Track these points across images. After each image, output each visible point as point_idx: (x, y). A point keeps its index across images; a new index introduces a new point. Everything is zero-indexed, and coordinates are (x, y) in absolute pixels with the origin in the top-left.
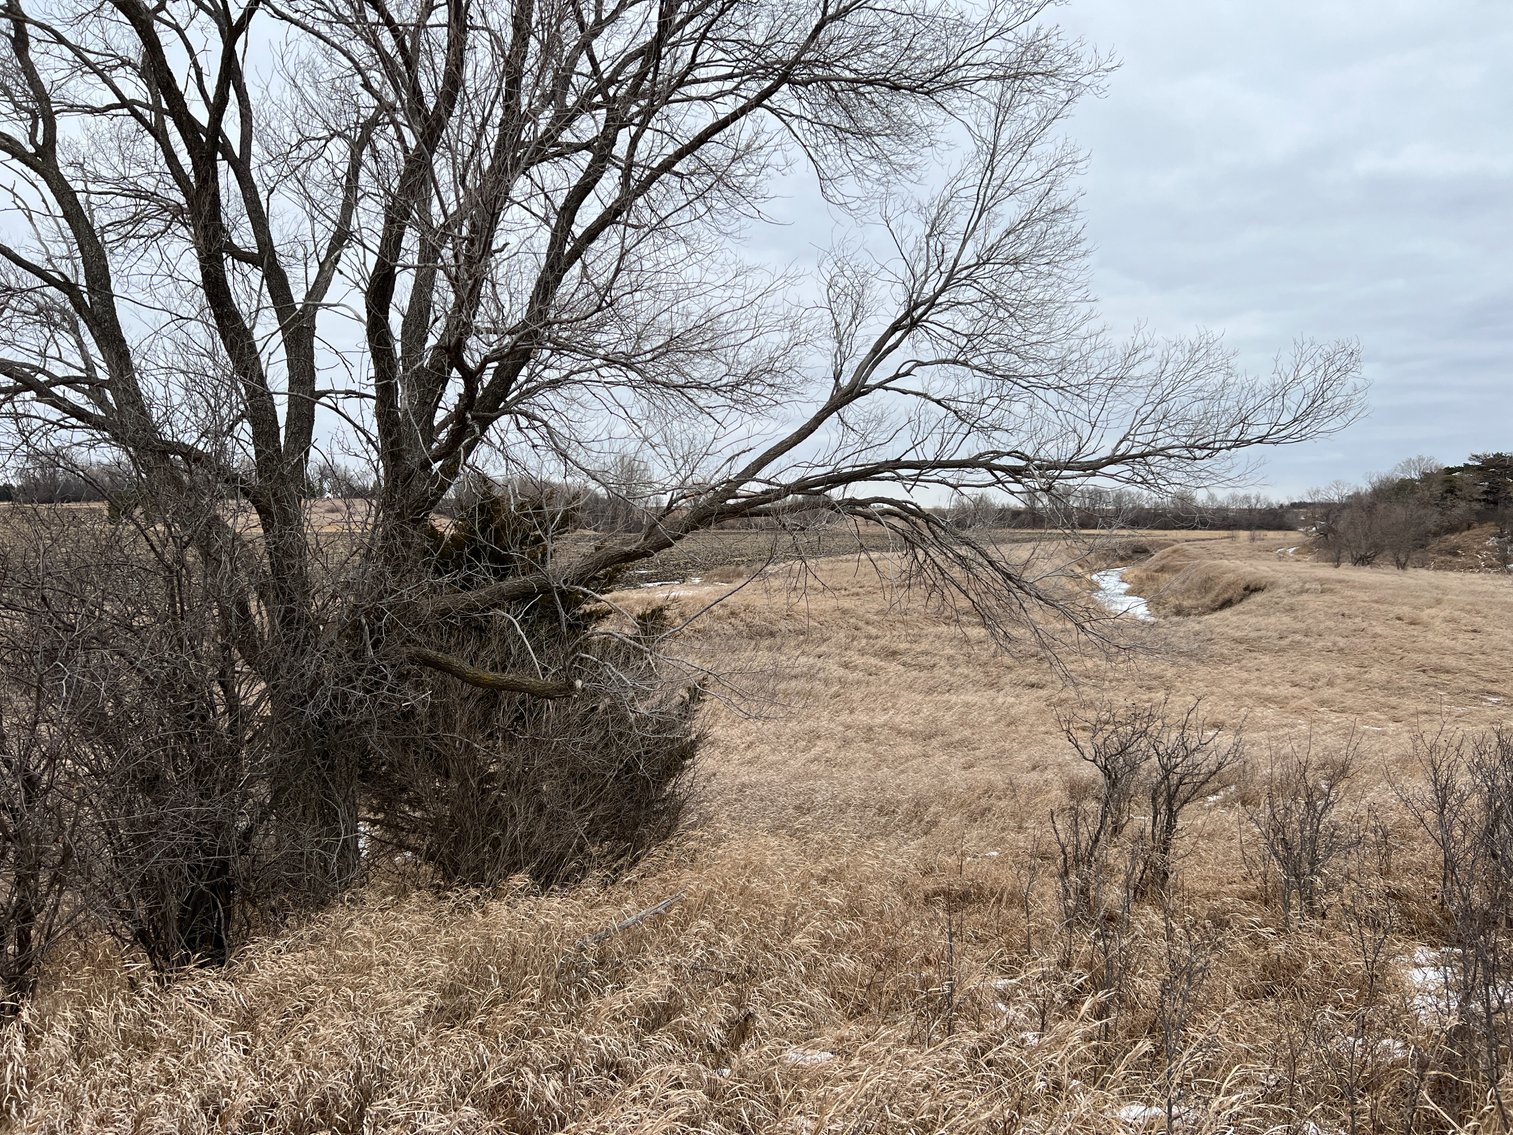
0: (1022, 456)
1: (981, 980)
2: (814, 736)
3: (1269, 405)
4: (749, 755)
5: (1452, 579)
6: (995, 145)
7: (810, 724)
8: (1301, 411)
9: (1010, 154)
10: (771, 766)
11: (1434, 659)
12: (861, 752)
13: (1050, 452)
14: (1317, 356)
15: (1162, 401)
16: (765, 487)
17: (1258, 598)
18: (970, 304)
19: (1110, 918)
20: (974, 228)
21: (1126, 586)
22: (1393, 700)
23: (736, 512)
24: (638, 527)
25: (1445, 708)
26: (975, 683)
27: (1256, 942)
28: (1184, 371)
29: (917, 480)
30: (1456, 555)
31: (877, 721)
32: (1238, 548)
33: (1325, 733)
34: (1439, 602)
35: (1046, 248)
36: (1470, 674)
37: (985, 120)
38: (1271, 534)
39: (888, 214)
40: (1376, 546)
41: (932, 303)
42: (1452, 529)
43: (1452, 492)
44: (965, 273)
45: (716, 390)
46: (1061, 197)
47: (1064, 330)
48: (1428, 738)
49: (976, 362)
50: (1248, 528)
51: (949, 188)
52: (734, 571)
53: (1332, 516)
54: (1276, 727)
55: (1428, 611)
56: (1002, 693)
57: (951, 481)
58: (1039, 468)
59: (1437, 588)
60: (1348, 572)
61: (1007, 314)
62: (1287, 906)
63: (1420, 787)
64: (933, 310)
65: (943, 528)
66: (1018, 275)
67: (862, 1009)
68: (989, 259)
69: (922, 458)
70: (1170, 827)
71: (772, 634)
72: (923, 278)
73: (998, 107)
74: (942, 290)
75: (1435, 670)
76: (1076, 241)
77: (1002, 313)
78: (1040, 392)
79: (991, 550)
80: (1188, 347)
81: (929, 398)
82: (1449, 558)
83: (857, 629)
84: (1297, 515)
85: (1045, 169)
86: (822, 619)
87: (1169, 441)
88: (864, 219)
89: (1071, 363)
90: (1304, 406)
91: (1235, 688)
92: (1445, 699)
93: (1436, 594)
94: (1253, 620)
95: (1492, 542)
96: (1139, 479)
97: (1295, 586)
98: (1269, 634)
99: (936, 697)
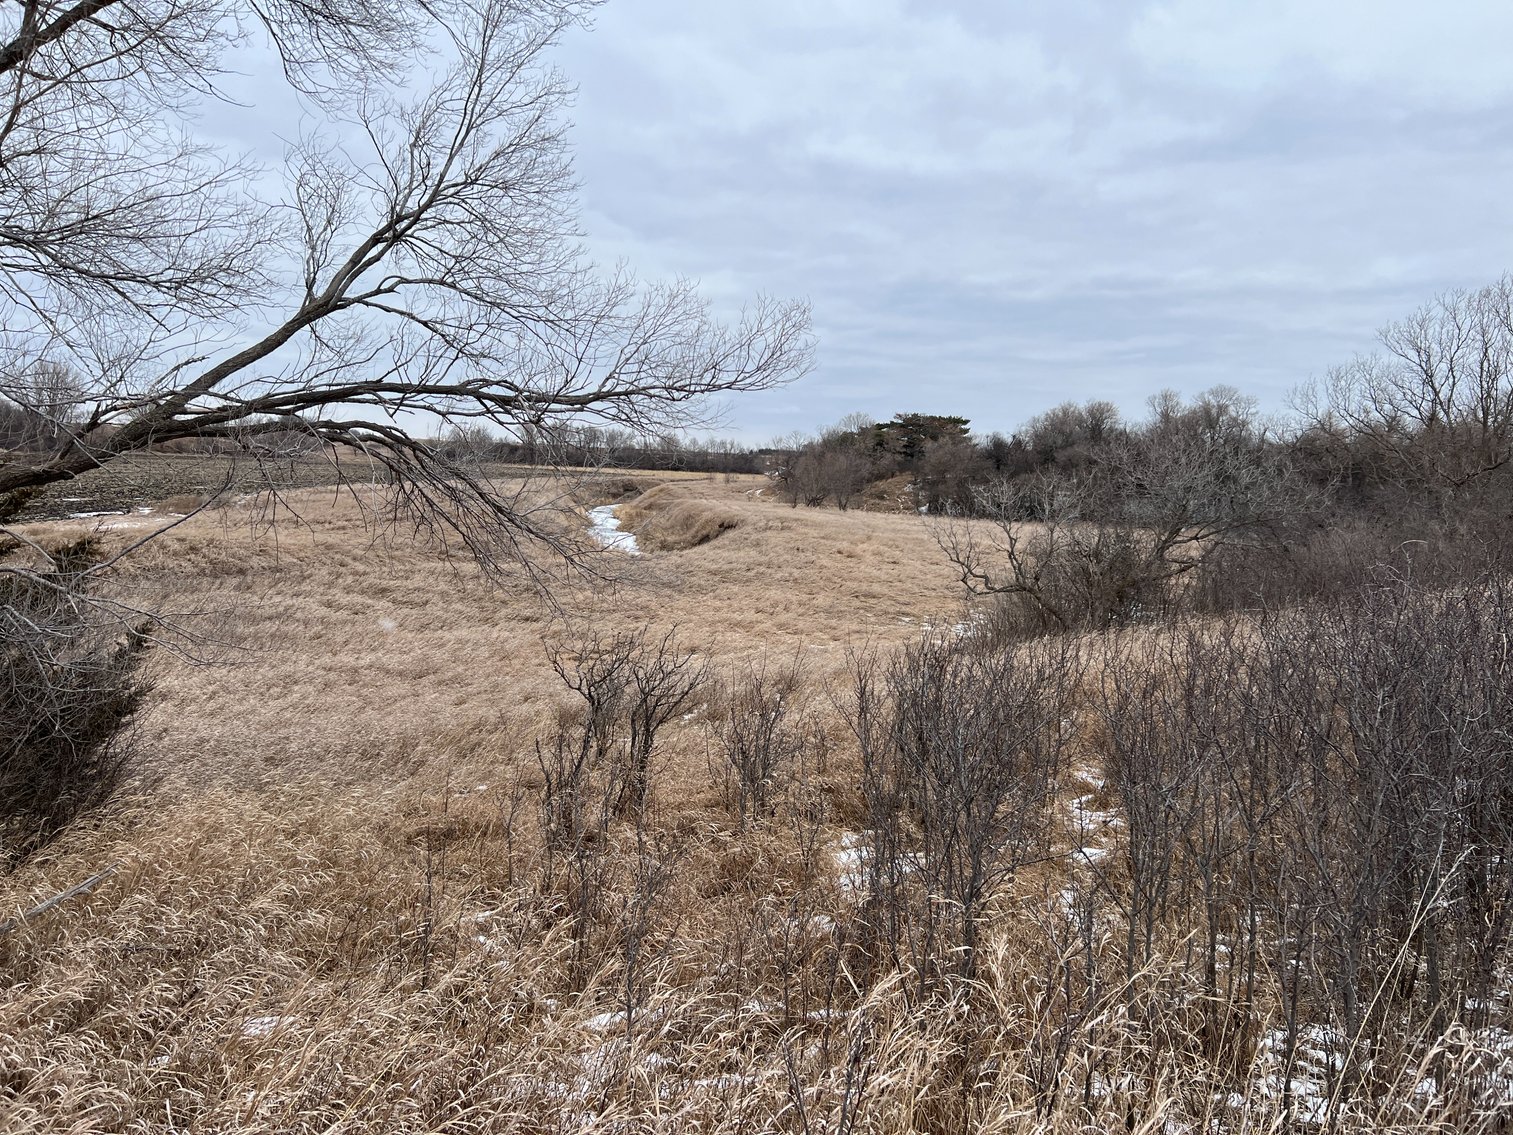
0: (511, 386)
1: (460, 915)
2: (290, 681)
3: (737, 353)
4: (211, 705)
5: (879, 519)
6: (483, 59)
7: (288, 668)
8: (763, 361)
9: (498, 73)
10: (237, 716)
11: (864, 587)
12: (344, 696)
13: (541, 385)
14: (776, 311)
15: (644, 343)
16: (222, 403)
17: (731, 534)
18: (458, 224)
19: (590, 838)
20: (461, 144)
21: (617, 522)
22: (833, 622)
23: (187, 429)
24: (51, 442)
25: (870, 628)
26: (469, 619)
27: (717, 844)
28: (664, 315)
29: (401, 404)
30: (882, 498)
31: (362, 662)
32: (715, 488)
33: (781, 653)
34: (869, 538)
35: (536, 176)
36: (891, 598)
37: (472, 31)
38: (743, 477)
39: (368, 114)
40: (824, 489)
41: (416, 218)
42: (880, 477)
43: (881, 445)
44: (452, 190)
45: (157, 285)
46: (550, 126)
47: (554, 263)
48: (857, 653)
49: (464, 285)
50: (724, 471)
51: (433, 97)
52: (195, 500)
53: (791, 463)
54: (743, 649)
55: (861, 546)
56: (497, 628)
57: (439, 408)
58: (528, 399)
59: (868, 526)
60: (803, 512)
61: (496, 240)
62: (744, 809)
63: (849, 695)
64: (417, 226)
65: (431, 457)
66: (507, 200)
67: (332, 965)
68: (477, 180)
69: (406, 381)
70: (647, 746)
71: (242, 572)
72: (407, 191)
73: (487, 20)
74: (428, 205)
75: (865, 596)
76: (564, 173)
77: (491, 237)
78: (530, 323)
79: (482, 484)
80: (668, 292)
81: (413, 318)
82: (877, 501)
83: (342, 565)
84: (764, 460)
85: (535, 95)
86: (302, 554)
87: (650, 381)
88: (340, 114)
89: (561, 297)
90: (765, 357)
91: (709, 615)
92: (872, 619)
93: (868, 531)
94: (726, 554)
95: (909, 488)
96: (624, 417)
97: (762, 524)
98: (739, 566)
99: (428, 634)
